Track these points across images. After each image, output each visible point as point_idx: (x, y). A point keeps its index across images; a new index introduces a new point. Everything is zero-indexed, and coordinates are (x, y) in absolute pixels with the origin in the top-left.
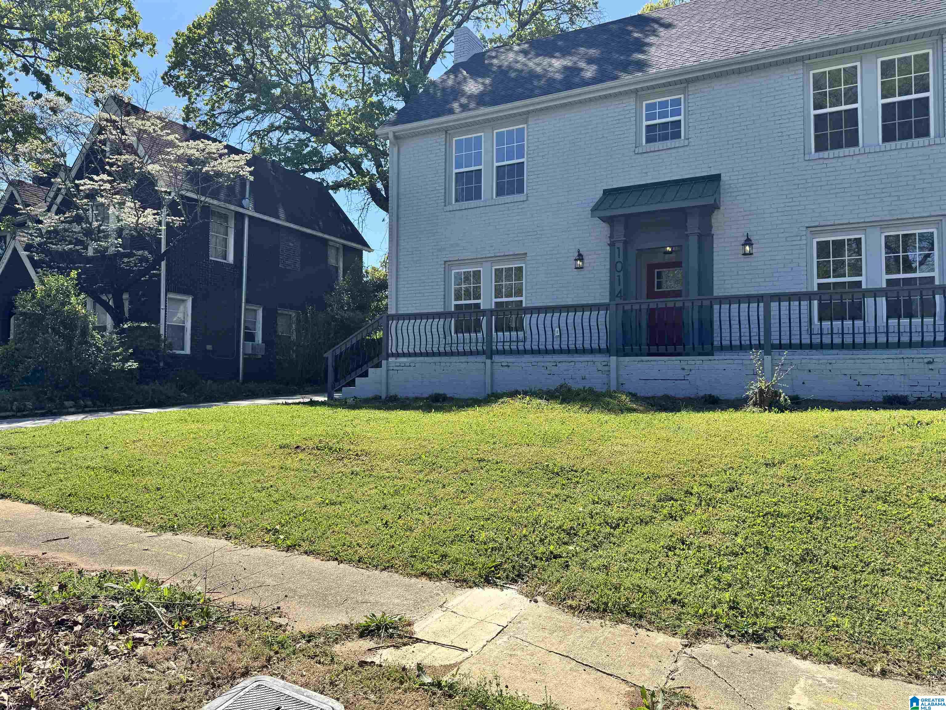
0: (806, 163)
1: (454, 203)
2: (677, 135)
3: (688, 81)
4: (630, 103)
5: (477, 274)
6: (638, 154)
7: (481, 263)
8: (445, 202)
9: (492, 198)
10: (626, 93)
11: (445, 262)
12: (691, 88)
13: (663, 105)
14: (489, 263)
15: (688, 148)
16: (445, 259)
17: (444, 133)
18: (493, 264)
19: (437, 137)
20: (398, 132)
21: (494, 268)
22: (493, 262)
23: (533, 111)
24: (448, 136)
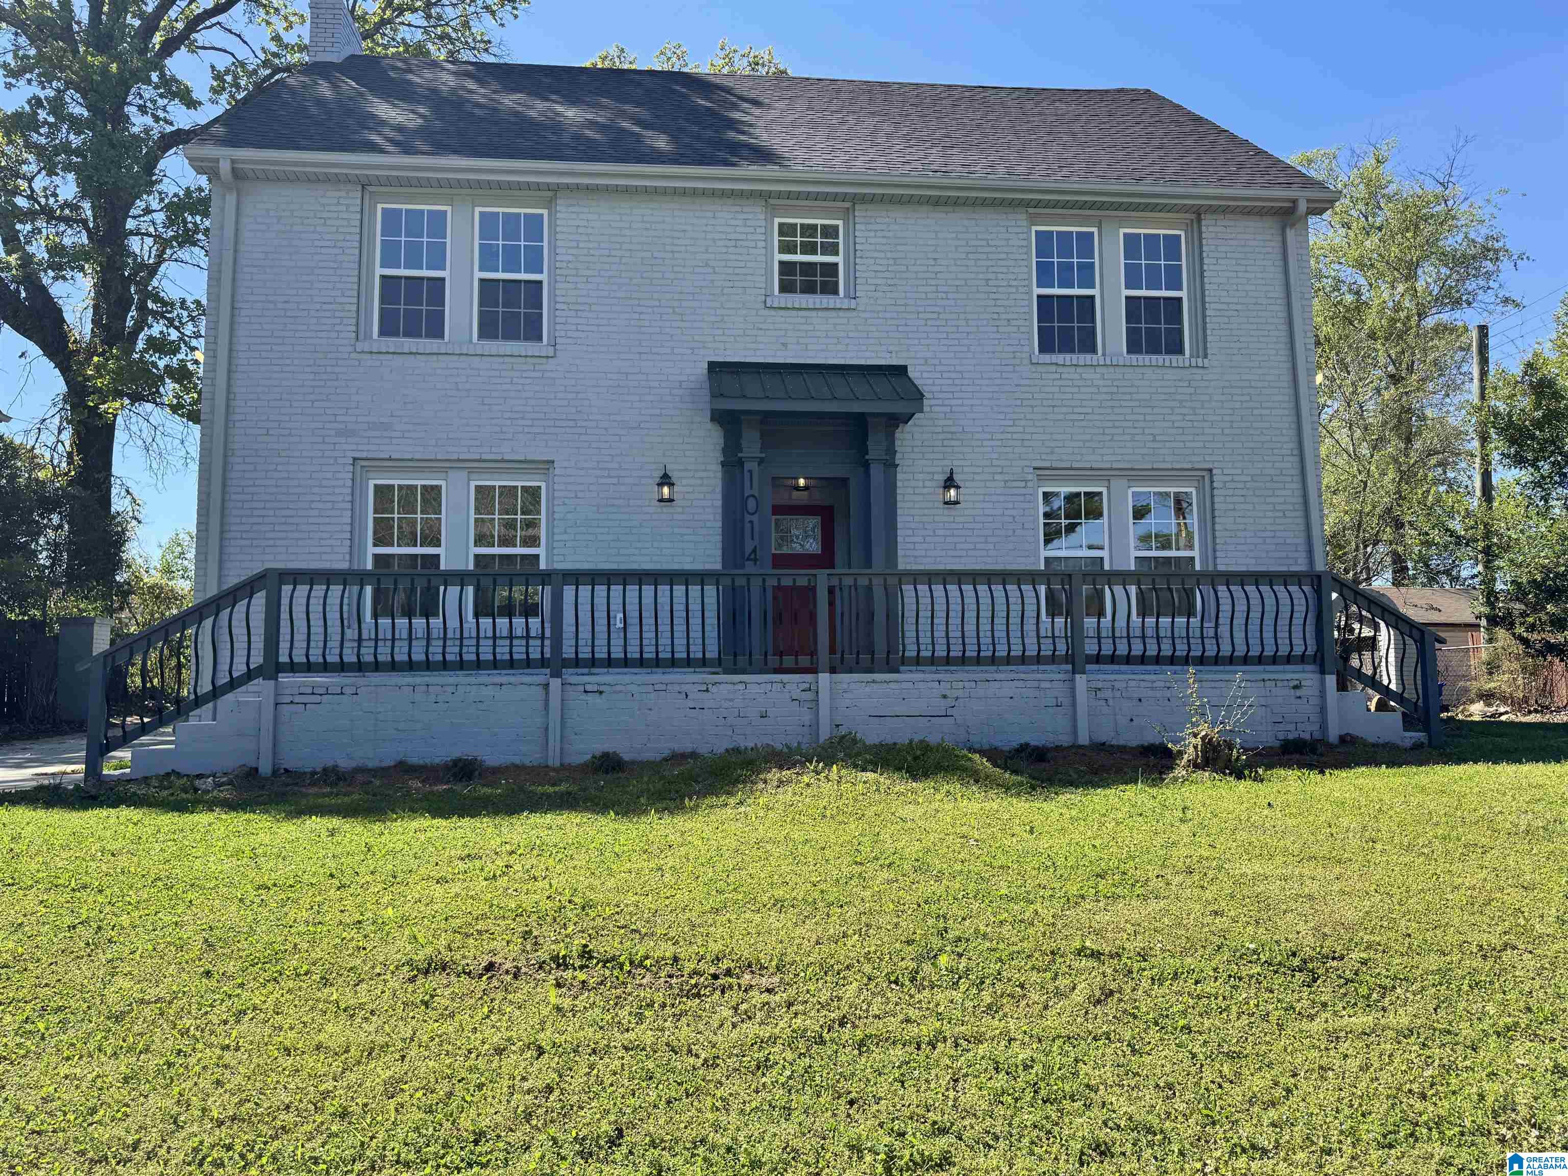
0: (1033, 368)
1: (375, 334)
2: (832, 289)
3: (857, 200)
4: (755, 213)
5: (432, 495)
6: (771, 308)
7: (445, 470)
8: (357, 332)
9: (471, 341)
10: (751, 194)
11: (355, 459)
12: (860, 212)
13: (810, 230)
14: (464, 474)
15: (854, 314)
16: (357, 455)
17: (359, 188)
18: (473, 476)
19: (343, 194)
20: (244, 162)
21: (473, 484)
22: (471, 471)
23: (568, 187)
24: (367, 197)
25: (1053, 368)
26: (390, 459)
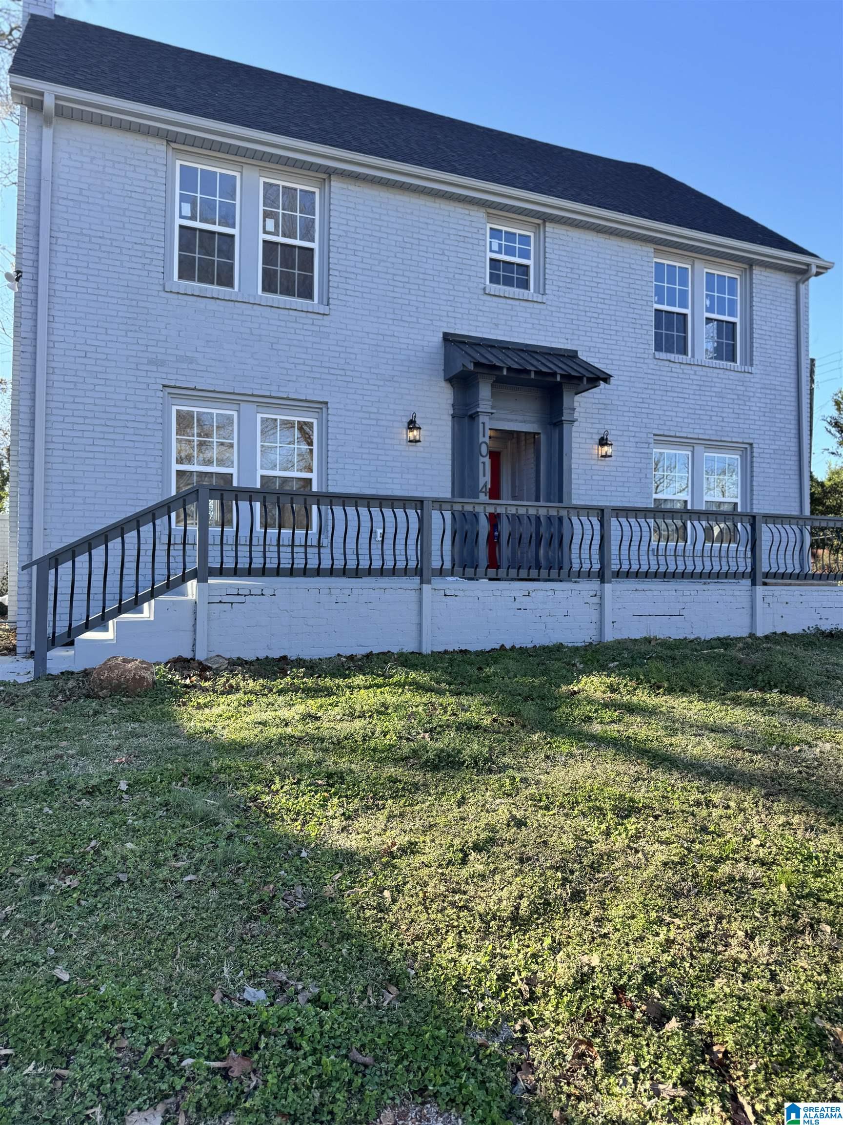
0: (655, 362)
1: (176, 277)
4: (479, 219)
6: (485, 294)
7: (238, 402)
8: (165, 273)
9: (258, 292)
11: (164, 386)
12: (549, 228)
13: (510, 236)
15: (544, 307)
16: (167, 383)
17: (164, 140)
18: (260, 409)
19: (151, 146)
21: (259, 416)
22: (260, 405)
24: (170, 151)
25: (667, 363)
26: (195, 389)
